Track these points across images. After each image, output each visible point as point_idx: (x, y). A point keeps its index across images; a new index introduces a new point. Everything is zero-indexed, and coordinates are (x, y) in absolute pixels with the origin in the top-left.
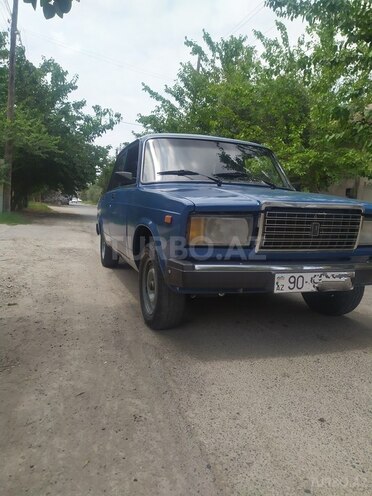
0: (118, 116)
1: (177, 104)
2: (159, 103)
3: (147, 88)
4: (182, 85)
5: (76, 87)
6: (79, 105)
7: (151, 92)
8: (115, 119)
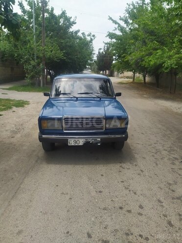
0: (94, 36)
1: (125, 26)
2: (117, 26)
3: (110, 18)
4: (127, 15)
5: (75, 23)
6: (77, 32)
7: (112, 20)
8: (93, 38)
